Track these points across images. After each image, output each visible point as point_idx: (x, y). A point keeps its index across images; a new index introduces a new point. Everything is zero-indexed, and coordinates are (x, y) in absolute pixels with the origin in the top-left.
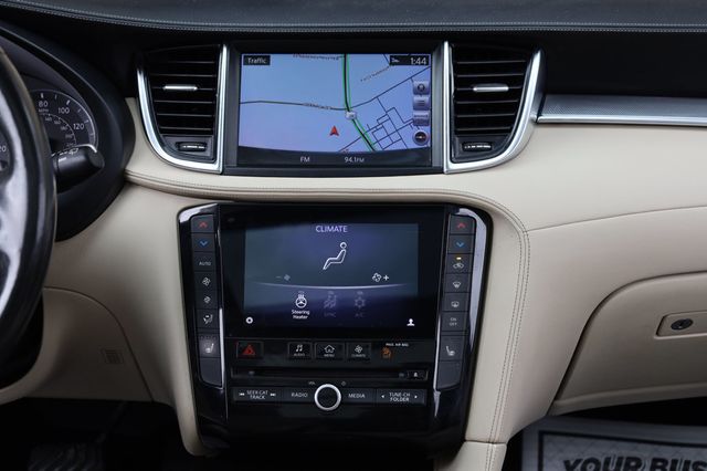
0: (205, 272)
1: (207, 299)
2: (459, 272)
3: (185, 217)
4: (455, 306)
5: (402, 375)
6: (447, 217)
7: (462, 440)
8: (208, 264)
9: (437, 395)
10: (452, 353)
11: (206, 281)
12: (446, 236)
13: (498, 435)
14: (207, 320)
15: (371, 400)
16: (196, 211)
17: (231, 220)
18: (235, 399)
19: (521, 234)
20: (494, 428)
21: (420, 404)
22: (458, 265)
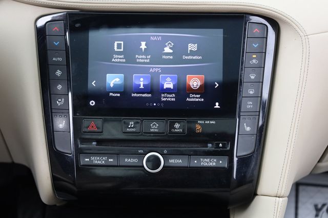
0: (58, 65)
1: (60, 87)
2: (254, 67)
3: (41, 23)
4: (251, 92)
5: (210, 145)
6: (246, 24)
7: (255, 194)
8: (60, 59)
9: (235, 159)
10: (248, 129)
11: (59, 73)
12: (244, 38)
13: (283, 192)
14: (60, 102)
15: (186, 164)
16: (49, 18)
17: (77, 25)
18: (82, 163)
19: (303, 38)
20: (281, 186)
21: (224, 168)
22: (254, 61)
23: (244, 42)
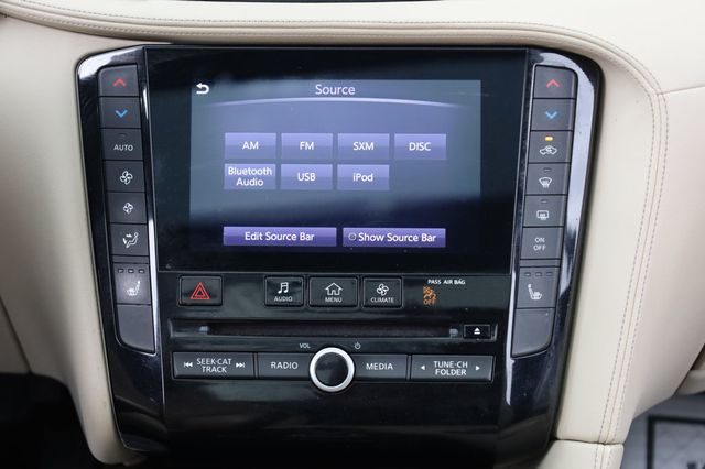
0: (124, 161)
1: (129, 208)
2: (549, 162)
3: (88, 70)
4: (543, 217)
5: (454, 332)
6: (530, 70)
7: (554, 438)
8: (129, 148)
9: (510, 362)
10: (536, 296)
11: (126, 177)
12: (527, 100)
13: (613, 429)
14: (129, 241)
15: (402, 373)
16: (105, 59)
18: (177, 373)
19: (655, 98)
20: (607, 419)
21: (485, 380)
22: (548, 149)
23: (527, 109)
